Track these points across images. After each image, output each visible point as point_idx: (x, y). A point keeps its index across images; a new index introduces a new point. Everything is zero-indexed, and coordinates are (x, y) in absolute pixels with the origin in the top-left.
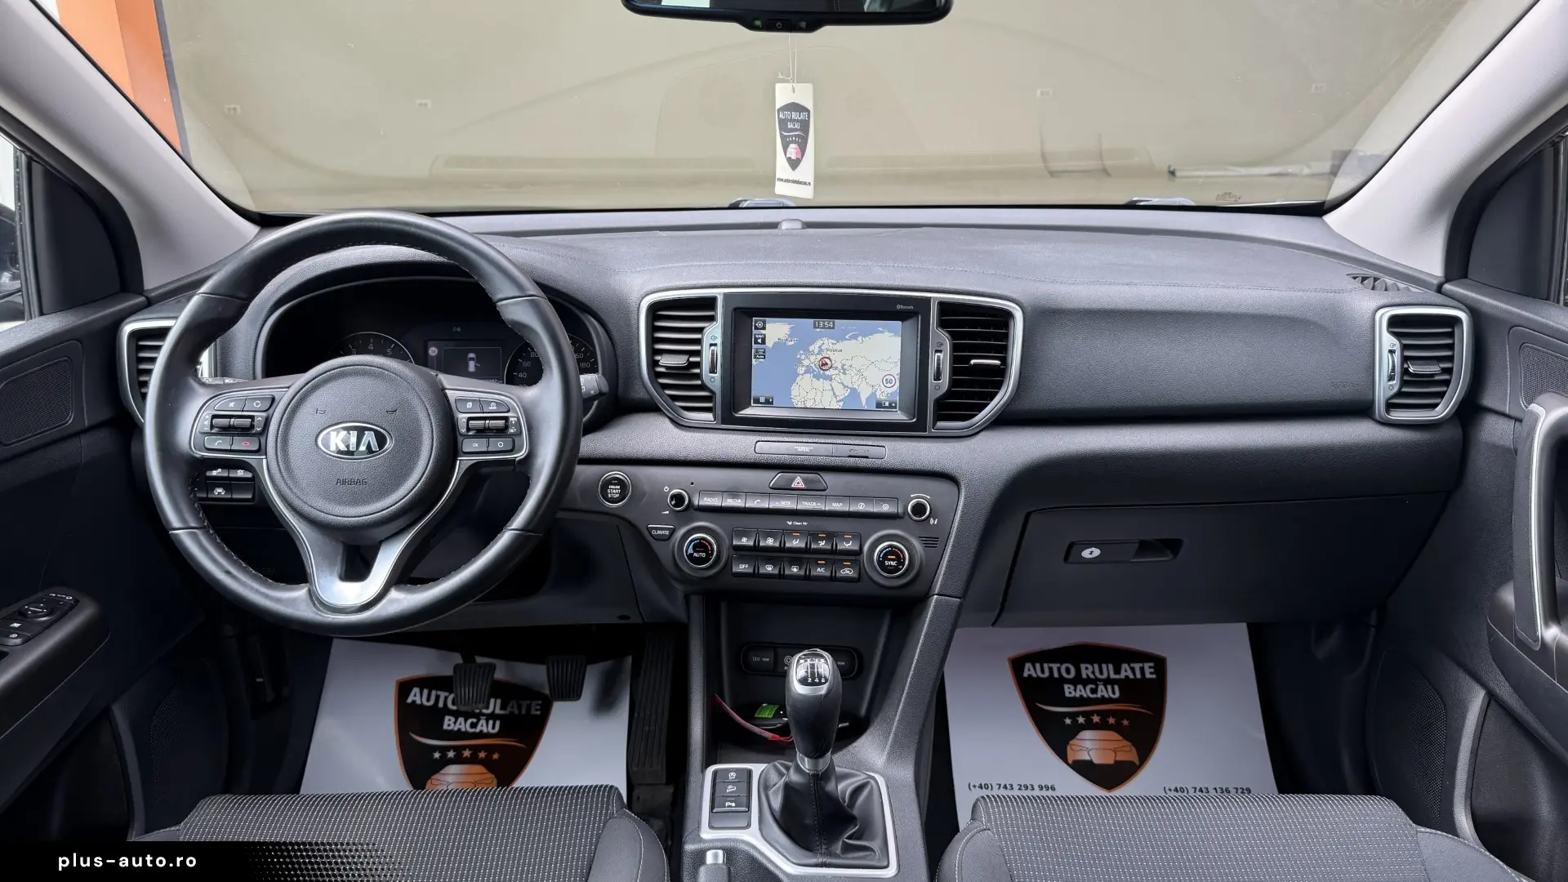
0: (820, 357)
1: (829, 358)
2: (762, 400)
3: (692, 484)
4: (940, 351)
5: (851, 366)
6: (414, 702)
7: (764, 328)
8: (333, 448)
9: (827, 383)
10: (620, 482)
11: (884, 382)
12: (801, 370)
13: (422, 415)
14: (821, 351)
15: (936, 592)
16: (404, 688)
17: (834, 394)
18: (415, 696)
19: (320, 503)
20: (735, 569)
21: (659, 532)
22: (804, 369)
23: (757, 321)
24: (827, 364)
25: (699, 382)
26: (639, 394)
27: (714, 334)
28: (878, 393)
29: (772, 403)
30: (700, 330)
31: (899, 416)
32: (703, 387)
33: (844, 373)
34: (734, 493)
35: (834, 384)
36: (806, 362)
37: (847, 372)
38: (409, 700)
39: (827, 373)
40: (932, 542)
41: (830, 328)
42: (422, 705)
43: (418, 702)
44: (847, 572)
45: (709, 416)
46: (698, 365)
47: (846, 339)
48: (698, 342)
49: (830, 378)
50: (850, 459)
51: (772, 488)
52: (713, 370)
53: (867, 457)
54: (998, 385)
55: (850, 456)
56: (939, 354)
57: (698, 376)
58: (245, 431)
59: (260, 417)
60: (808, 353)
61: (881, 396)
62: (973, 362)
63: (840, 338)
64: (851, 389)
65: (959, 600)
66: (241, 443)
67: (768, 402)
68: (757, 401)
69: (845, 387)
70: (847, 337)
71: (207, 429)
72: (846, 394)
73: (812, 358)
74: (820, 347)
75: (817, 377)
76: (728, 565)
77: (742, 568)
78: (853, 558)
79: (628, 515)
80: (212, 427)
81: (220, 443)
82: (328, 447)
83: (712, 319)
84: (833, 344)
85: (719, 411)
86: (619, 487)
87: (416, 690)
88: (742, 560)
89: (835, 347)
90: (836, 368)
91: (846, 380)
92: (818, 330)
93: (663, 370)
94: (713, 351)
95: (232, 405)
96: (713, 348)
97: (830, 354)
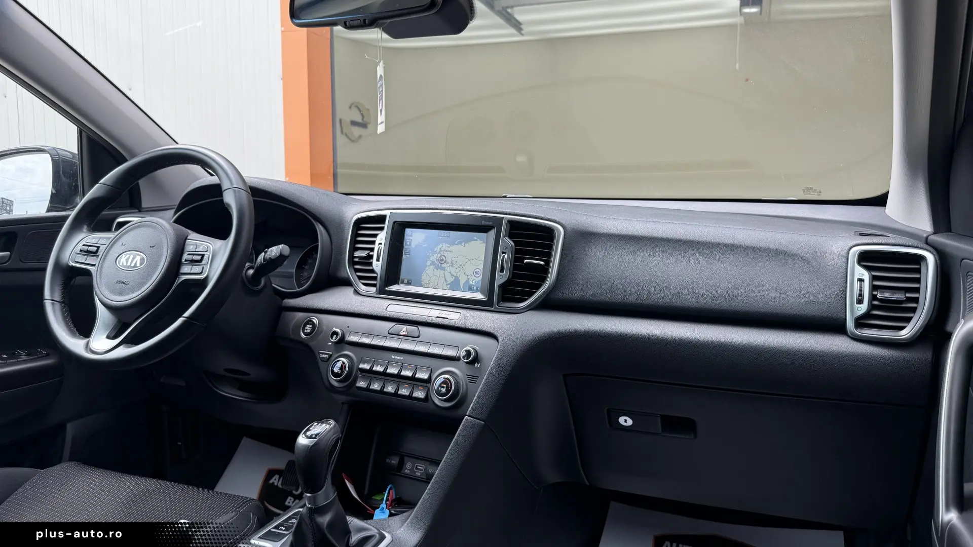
0: (439, 255)
1: (445, 256)
2: (406, 281)
3: (348, 327)
4: (505, 253)
5: (456, 262)
6: (273, 483)
7: (411, 236)
8: (121, 264)
9: (442, 272)
10: (313, 324)
11: (475, 273)
12: (428, 263)
13: (165, 249)
14: (441, 250)
15: (467, 414)
16: (271, 473)
17: (445, 279)
18: (276, 480)
19: (107, 293)
20: (358, 385)
21: (324, 356)
22: (430, 262)
23: (408, 231)
24: (443, 260)
25: (372, 268)
26: (342, 274)
27: (382, 238)
28: (470, 281)
29: (411, 283)
30: (375, 236)
31: (480, 296)
32: (373, 271)
33: (452, 266)
34: (368, 335)
35: (447, 274)
36: (432, 258)
37: (454, 265)
38: (271, 482)
39: (443, 265)
40: (474, 379)
41: (447, 236)
42: (277, 486)
43: (276, 484)
44: (419, 394)
45: (374, 289)
46: (371, 257)
47: (456, 244)
48: (373, 243)
49: (444, 269)
50: (438, 318)
51: (389, 334)
52: (378, 260)
53: (447, 318)
54: (544, 280)
55: (437, 317)
56: (504, 255)
57: (371, 264)
58: (95, 254)
59: (102, 248)
60: (434, 253)
61: (472, 283)
62: (525, 261)
63: (452, 243)
64: (455, 277)
65: (483, 423)
66: (91, 260)
67: (409, 283)
68: (403, 282)
69: (452, 275)
70: (456, 243)
71: (78, 251)
72: (452, 280)
73: (436, 255)
74: (440, 249)
75: (437, 268)
76: (355, 381)
77: (362, 384)
78: (425, 384)
79: (312, 344)
80: (81, 251)
81: (82, 259)
82: (119, 264)
83: (382, 229)
84: (448, 247)
85: (378, 286)
86: (311, 326)
87: (277, 477)
88: (364, 378)
89: (449, 249)
90: (448, 263)
91: (453, 270)
92: (441, 238)
93: (357, 260)
94: (379, 247)
95: (93, 240)
96: (380, 245)
97: (446, 254)
